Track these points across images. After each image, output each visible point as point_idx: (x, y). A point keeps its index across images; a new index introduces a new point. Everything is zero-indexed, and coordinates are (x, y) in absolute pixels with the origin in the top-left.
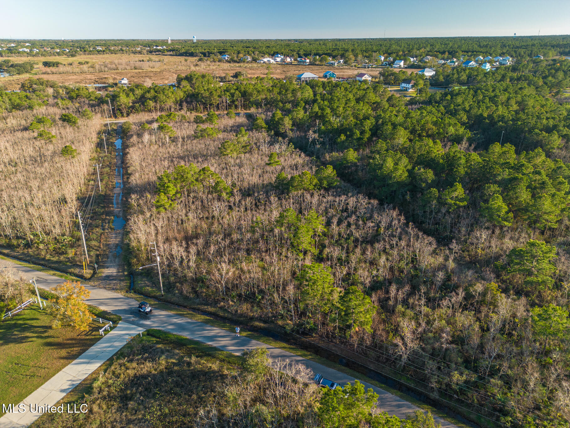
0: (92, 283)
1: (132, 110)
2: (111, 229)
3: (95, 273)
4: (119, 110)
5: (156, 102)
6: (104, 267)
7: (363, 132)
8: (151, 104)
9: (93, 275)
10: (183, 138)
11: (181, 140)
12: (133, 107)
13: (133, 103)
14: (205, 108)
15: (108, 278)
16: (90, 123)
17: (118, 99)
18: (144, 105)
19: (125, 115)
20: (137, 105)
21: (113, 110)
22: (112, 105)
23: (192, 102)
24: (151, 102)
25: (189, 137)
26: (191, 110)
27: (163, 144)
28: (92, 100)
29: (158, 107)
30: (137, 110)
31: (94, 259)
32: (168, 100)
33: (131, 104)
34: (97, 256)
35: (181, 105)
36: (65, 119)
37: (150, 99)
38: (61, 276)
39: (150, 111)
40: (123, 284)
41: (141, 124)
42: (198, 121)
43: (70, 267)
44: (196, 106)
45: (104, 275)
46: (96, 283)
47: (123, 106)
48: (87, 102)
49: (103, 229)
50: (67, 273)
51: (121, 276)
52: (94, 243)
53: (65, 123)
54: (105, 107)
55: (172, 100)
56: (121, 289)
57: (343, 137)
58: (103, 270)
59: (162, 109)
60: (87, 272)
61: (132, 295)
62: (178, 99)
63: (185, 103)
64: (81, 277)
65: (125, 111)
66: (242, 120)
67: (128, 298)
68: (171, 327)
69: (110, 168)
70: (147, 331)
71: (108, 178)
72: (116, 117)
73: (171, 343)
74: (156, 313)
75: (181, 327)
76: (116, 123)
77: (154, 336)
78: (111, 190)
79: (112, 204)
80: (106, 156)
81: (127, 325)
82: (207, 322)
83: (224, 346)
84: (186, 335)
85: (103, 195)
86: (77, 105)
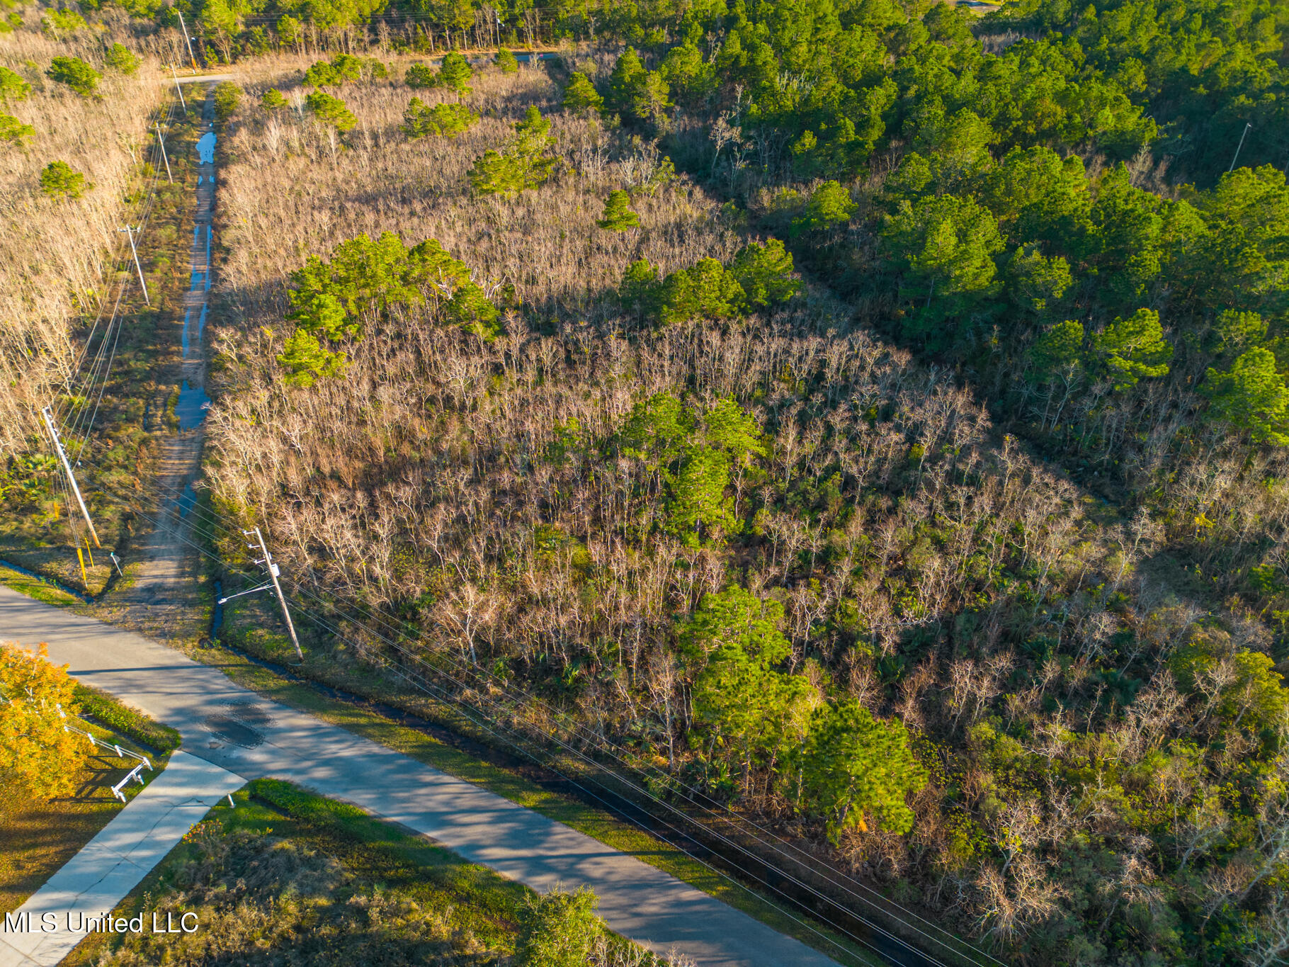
0: (105, 613)
1: (244, 45)
2: (170, 425)
3: (115, 577)
4: (212, 44)
5: (306, 20)
6: (142, 556)
7: (862, 125)
8: (295, 26)
9: (109, 586)
10: (375, 137)
11: (368, 142)
12: (247, 36)
13: (247, 25)
14: (439, 38)
15: (153, 594)
16: (129, 84)
17: (205, 13)
18: (275, 31)
19: (227, 58)
20: (257, 30)
21: (195, 44)
22: (193, 31)
23: (403, 21)
24: (292, 20)
25: (390, 133)
26: (402, 44)
27: (321, 153)
28: (138, 14)
29: (314, 38)
30: (259, 45)
31: (114, 530)
32: (339, 16)
33: (241, 28)
34: (126, 518)
35: (373, 30)
36: (64, 74)
37: (291, 13)
38: (22, 586)
39: (292, 47)
40: (192, 615)
41: (264, 90)
42: (417, 80)
43: (49, 557)
44: (415, 33)
45: (139, 584)
46: (117, 613)
47: (221, 34)
48: (126, 20)
49: (148, 428)
50: (38, 574)
51: (188, 588)
52: (114, 477)
53: (64, 88)
54: (174, 37)
55: (349, 17)
56: (186, 635)
57: (809, 140)
58: (139, 567)
59: (324, 44)
60: (92, 574)
61: (216, 654)
62: (367, 12)
63: (383, 25)
64: (74, 587)
65: (225, 47)
66: (535, 76)
67: (205, 665)
68: (321, 773)
69: (179, 226)
70: (252, 786)
71: (172, 258)
72: (204, 65)
73: (319, 830)
74: (282, 719)
75: (351, 774)
76: (203, 84)
77: (269, 805)
78: (179, 298)
79: (178, 341)
80: (168, 188)
81: (195, 766)
82: (424, 756)
83: (474, 846)
84: (363, 802)
85: (152, 314)
86: (100, 29)
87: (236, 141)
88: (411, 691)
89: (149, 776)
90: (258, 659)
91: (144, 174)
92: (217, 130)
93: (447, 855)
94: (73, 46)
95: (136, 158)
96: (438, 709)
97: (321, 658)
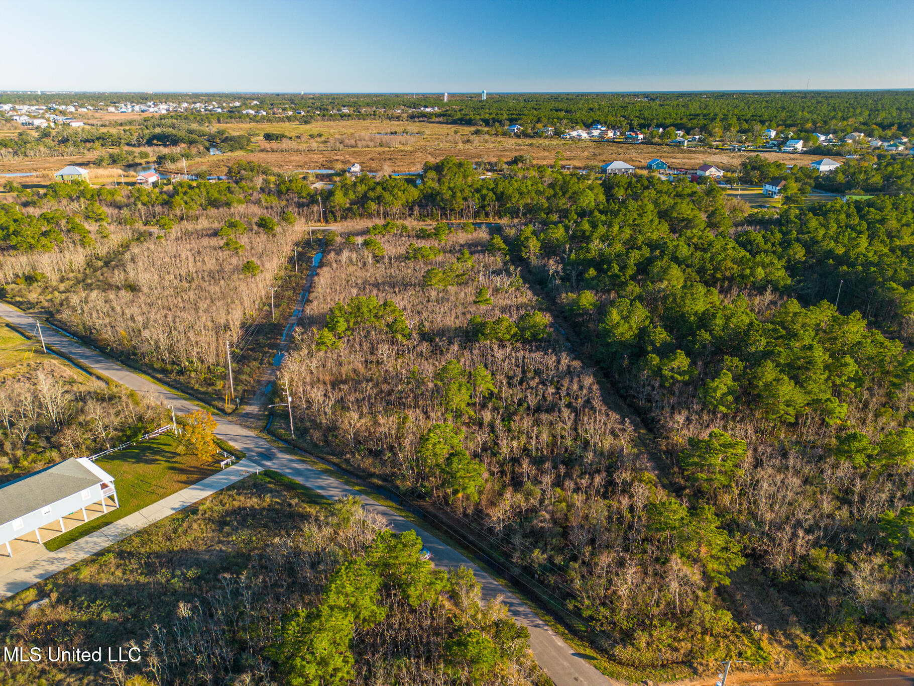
0: (230, 418)
1: (347, 214)
2: (269, 364)
3: (236, 409)
4: (332, 212)
5: (379, 204)
6: (247, 404)
7: (623, 268)
8: (373, 206)
9: (234, 411)
10: (390, 259)
11: (387, 261)
12: (349, 209)
13: (351, 204)
14: (444, 214)
15: (247, 415)
16: (289, 229)
17: (332, 198)
18: (363, 208)
19: (338, 219)
20: (355, 207)
21: (324, 212)
22: (324, 206)
23: (427, 205)
24: (373, 204)
26: (423, 216)
28: (303, 197)
29: (381, 212)
30: (355, 214)
31: (240, 394)
32: (395, 202)
33: (348, 205)
34: (244, 391)
35: (411, 209)
36: (263, 224)
37: (372, 200)
38: (204, 408)
39: (370, 216)
40: (260, 423)
41: (349, 235)
42: (422, 235)
43: (215, 400)
44: (432, 211)
45: (244, 412)
46: (235, 419)
47: (337, 208)
48: (296, 200)
49: (261, 363)
50: (210, 405)
51: (261, 415)
52: (244, 377)
53: (261, 230)
54: (315, 208)
55: (400, 202)
56: (256, 428)
57: (592, 272)
58: (245, 407)
59: (386, 215)
60: (229, 407)
61: (265, 435)
62: (410, 200)
63: (417, 207)
64: (222, 410)
65: (338, 214)
66: (482, 235)
67: (260, 437)
68: (288, 471)
69: (294, 291)
70: (265, 471)
71: (288, 304)
72: (327, 222)
73: (283, 485)
74: (280, 455)
75: (298, 472)
76: (324, 231)
77: (269, 476)
78: (286, 319)
79: (281, 335)
80: (295, 276)
81: (248, 462)
82: (325, 472)
83: (333, 496)
84: (299, 480)
85: (274, 324)
86: (283, 203)
87: (329, 257)
88: (328, 454)
89: (233, 463)
90: (279, 438)
91: (286, 269)
92: (324, 252)
93: (323, 497)
94: (270, 210)
95: (284, 261)
96: (335, 460)
97: (301, 441)
